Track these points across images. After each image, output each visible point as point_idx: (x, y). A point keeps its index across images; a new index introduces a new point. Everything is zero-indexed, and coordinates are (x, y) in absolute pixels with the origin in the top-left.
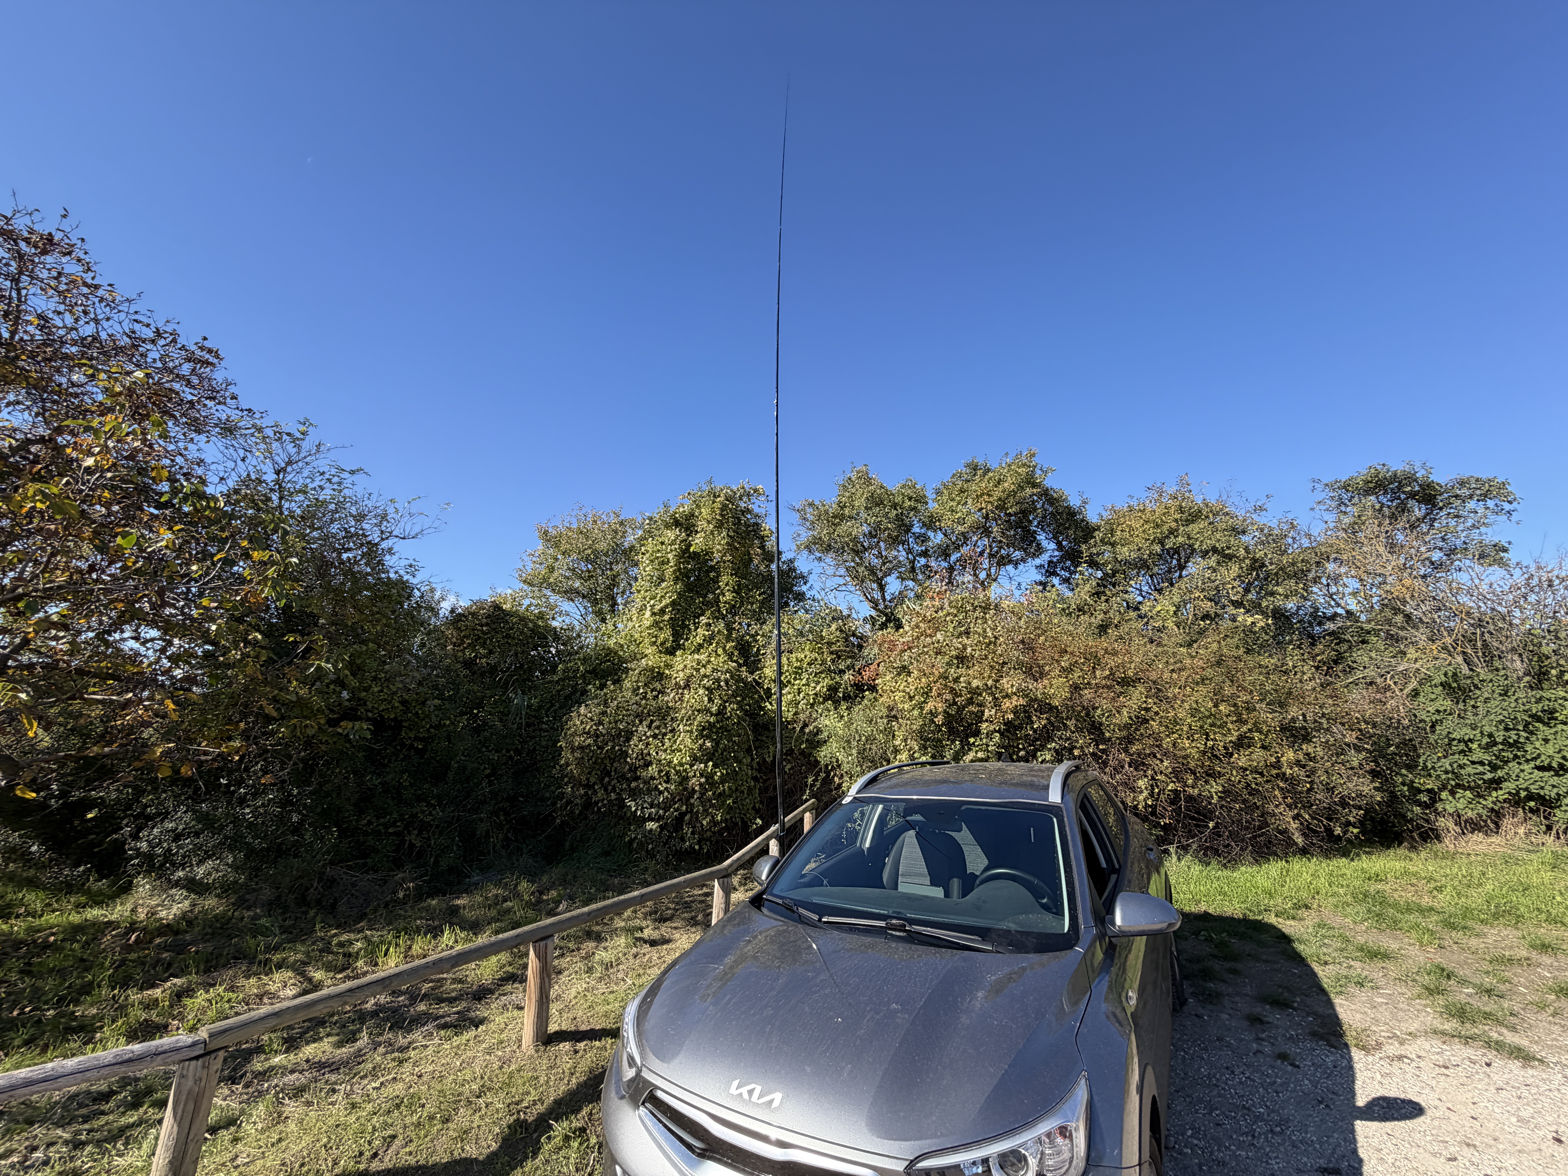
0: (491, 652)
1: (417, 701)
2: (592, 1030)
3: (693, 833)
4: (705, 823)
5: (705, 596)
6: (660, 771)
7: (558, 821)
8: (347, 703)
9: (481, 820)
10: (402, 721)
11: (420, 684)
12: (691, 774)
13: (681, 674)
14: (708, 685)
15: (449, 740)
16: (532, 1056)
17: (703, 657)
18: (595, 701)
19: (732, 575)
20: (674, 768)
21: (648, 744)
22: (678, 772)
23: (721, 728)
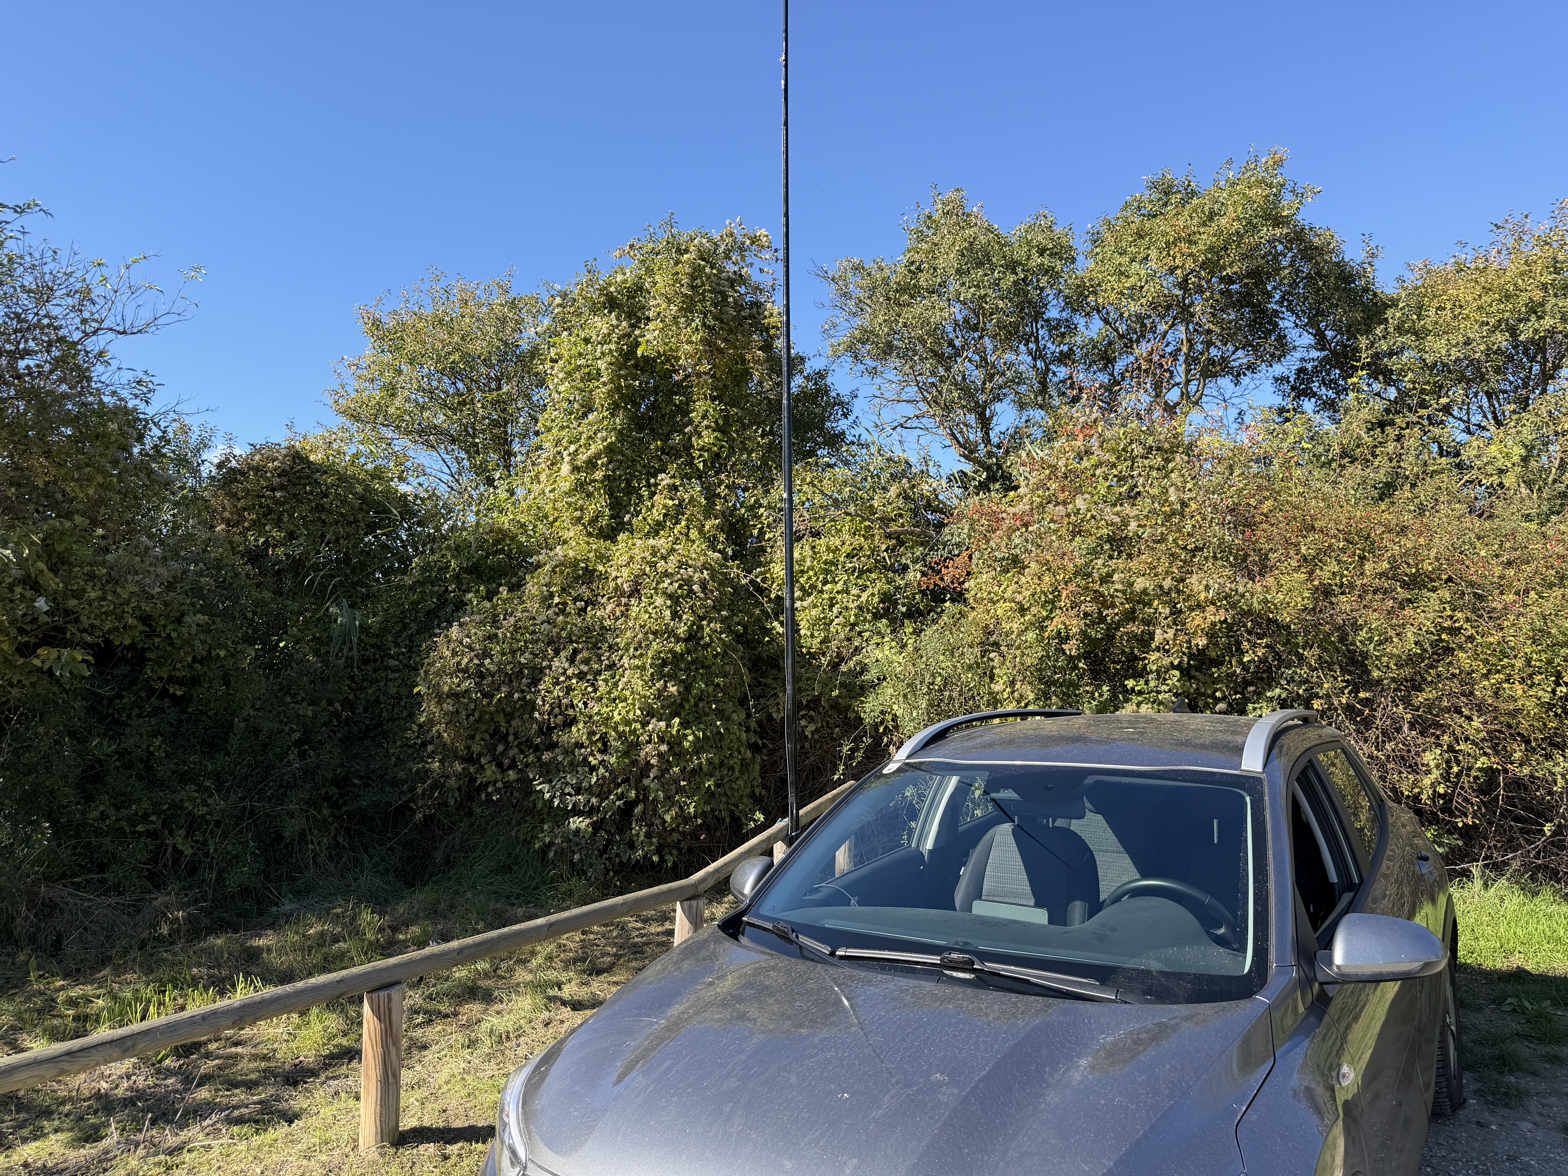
0: (291, 536)
1: (167, 616)
2: (472, 1127)
3: (648, 835)
4: (668, 818)
5: (667, 437)
6: (592, 733)
7: (419, 816)
8: (46, 619)
9: (291, 815)
10: (144, 650)
11: (170, 586)
12: (644, 738)
13: (625, 572)
14: (671, 589)
15: (227, 684)
16: (375, 1162)
17: (662, 543)
18: (477, 618)
19: (713, 399)
20: (615, 729)
21: (569, 689)
22: (621, 735)
23: (693, 662)
